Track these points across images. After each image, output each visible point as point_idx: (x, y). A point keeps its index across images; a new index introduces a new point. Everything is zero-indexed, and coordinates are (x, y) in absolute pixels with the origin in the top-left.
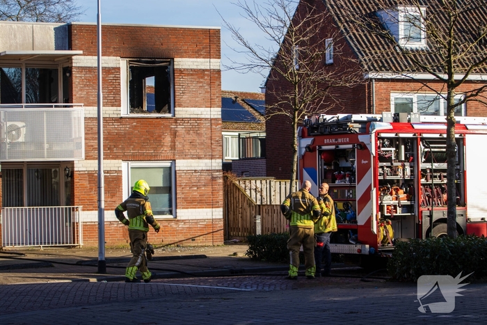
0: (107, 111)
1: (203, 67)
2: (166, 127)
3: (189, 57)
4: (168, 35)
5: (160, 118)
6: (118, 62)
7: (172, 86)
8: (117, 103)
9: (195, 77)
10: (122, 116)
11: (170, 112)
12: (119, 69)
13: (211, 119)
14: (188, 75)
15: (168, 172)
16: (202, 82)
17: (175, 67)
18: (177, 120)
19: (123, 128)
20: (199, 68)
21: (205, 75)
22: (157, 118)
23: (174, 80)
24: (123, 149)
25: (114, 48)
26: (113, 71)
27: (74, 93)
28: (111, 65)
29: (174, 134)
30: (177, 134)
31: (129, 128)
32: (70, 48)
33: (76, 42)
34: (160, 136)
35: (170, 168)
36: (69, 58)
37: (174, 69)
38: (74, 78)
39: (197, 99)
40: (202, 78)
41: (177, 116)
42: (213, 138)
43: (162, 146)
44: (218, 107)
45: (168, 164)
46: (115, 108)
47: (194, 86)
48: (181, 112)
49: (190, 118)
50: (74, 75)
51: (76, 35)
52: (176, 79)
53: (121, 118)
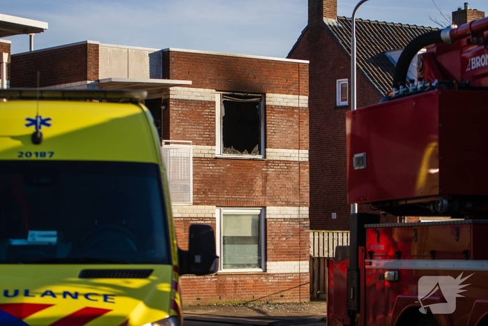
0: (204, 151)
1: (292, 105)
2: (259, 170)
3: (280, 93)
4: (261, 67)
5: (253, 159)
6: (213, 95)
7: (262, 124)
8: (212, 142)
9: (285, 115)
10: (216, 156)
11: (260, 154)
12: (214, 103)
13: (300, 162)
14: (279, 112)
15: (257, 217)
16: (291, 121)
17: (267, 103)
18: (268, 162)
19: (219, 170)
20: (289, 105)
21: (294, 113)
22: (250, 160)
23: (265, 118)
24: (217, 193)
25: (210, 79)
26: (209, 105)
27: (171, 129)
28: (207, 99)
29: (266, 178)
30: (268, 178)
31: (223, 170)
32: (166, 76)
33: (173, 71)
34: (252, 180)
35: (260, 215)
36: (166, 89)
37: (265, 106)
38: (171, 111)
39: (287, 140)
40: (292, 116)
41: (268, 158)
42: (301, 183)
43: (254, 191)
44: (306, 149)
45: (257, 211)
46: (210, 147)
47: (284, 125)
48: (274, 153)
49: (280, 161)
50: (171, 109)
51: (173, 63)
52: (268, 117)
53: (216, 158)
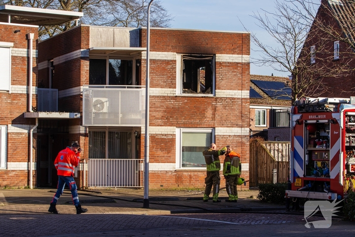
0: (166, 92)
1: (237, 61)
2: (209, 104)
3: (227, 54)
4: (212, 37)
5: (205, 97)
6: (174, 56)
7: (214, 74)
8: (173, 86)
9: (231, 68)
11: (212, 93)
12: (175, 61)
13: (242, 99)
14: (226, 66)
15: (210, 134)
16: (236, 72)
17: (217, 60)
18: (217, 99)
19: (177, 104)
20: (234, 61)
21: (238, 67)
22: (202, 97)
23: (215, 70)
24: (177, 119)
25: (172, 46)
26: (171, 63)
27: (142, 78)
28: (169, 58)
29: (215, 109)
30: (217, 109)
31: (182, 104)
32: (140, 46)
33: (144, 41)
34: (204, 110)
35: (211, 133)
36: (139, 53)
37: (215, 62)
38: (142, 67)
39: (232, 84)
40: (236, 68)
41: (217, 96)
42: (243, 112)
43: (206, 117)
44: (247, 90)
45: (209, 131)
46: (172, 89)
47: (230, 75)
48: (220, 93)
49: (227, 98)
50: (142, 65)
51: (145, 36)
52: (217, 70)
53: (176, 96)
